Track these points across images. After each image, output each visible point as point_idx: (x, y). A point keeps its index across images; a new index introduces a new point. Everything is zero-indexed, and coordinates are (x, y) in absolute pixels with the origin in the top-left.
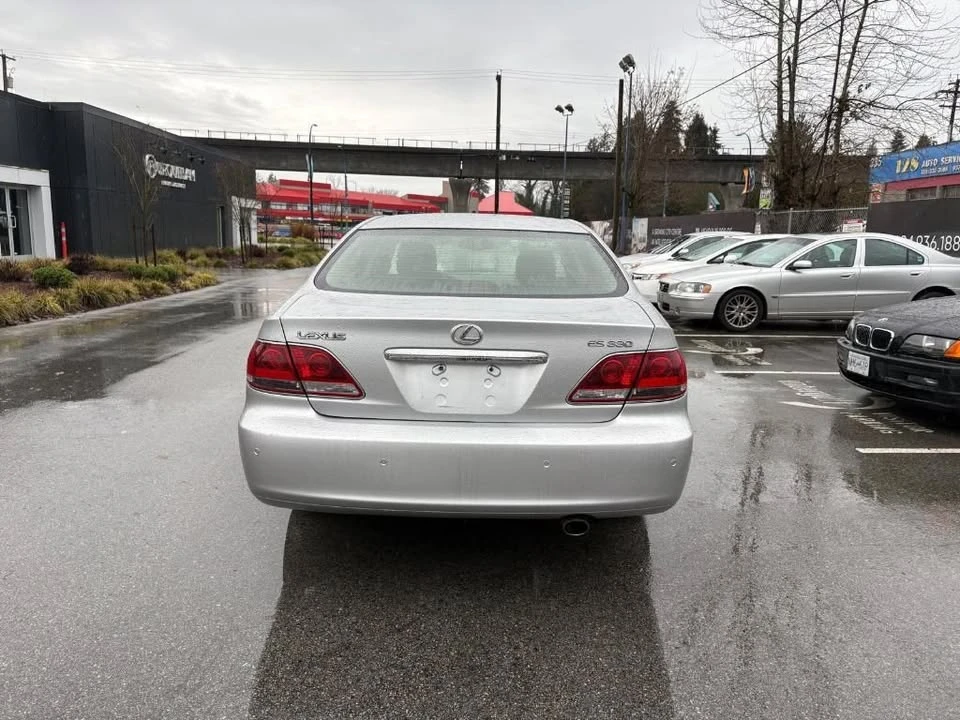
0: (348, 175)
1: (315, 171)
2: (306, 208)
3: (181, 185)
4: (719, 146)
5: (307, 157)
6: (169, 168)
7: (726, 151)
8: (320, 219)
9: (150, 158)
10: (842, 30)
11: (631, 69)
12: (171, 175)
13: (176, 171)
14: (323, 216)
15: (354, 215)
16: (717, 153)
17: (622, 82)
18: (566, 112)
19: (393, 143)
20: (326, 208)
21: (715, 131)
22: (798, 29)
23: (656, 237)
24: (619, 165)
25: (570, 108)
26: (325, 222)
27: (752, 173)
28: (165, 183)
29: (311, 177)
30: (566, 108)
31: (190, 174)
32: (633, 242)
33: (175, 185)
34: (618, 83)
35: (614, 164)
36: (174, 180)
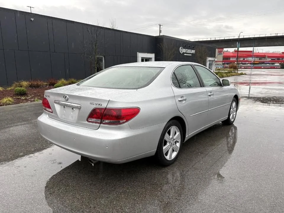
0: (254, 47)
1: (240, 47)
2: (235, 59)
3: (190, 55)
5: (237, 43)
6: (187, 50)
8: (247, 63)
9: (181, 48)
12: (187, 52)
13: (189, 51)
14: (248, 61)
15: (260, 61)
19: (274, 35)
20: (250, 59)
26: (249, 63)
28: (185, 54)
29: (238, 49)
31: (193, 51)
33: (188, 55)
36: (188, 53)
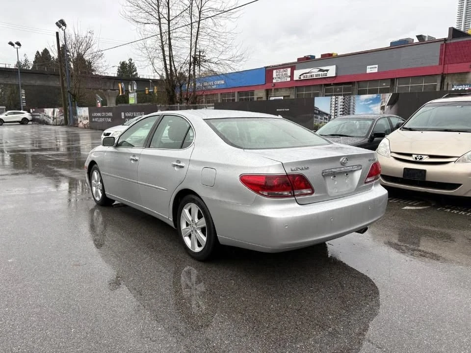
4: (93, 70)
7: (97, 73)
10: (192, 28)
11: (64, 27)
16: (92, 74)
17: (57, 33)
18: (16, 46)
21: (90, 63)
22: (169, 23)
23: (95, 117)
24: (62, 79)
25: (19, 44)
27: (123, 86)
30: (16, 43)
32: (79, 120)
34: (55, 34)
35: (59, 77)
